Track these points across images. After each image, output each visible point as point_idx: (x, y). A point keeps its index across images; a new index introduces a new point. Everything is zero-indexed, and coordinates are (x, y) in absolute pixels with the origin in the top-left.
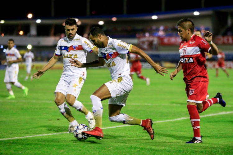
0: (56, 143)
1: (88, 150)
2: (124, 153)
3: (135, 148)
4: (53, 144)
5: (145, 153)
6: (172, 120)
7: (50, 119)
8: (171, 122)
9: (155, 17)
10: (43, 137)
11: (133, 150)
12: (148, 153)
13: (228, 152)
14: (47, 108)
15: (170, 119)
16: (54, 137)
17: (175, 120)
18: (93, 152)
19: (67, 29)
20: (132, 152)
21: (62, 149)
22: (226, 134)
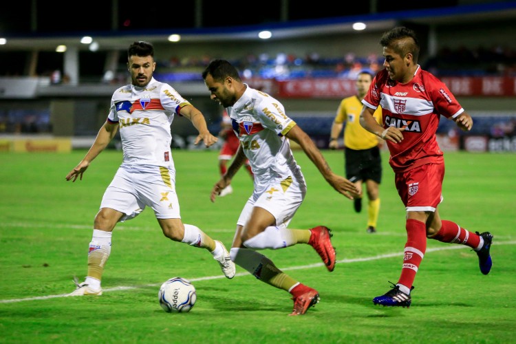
0: (42, 320)
1: (112, 335)
2: (194, 342)
3: (221, 330)
4: (34, 321)
5: (243, 341)
6: (302, 267)
7: (26, 265)
8: (302, 271)
9: (265, 35)
10: (10, 304)
11: (214, 335)
12: (250, 341)
13: (428, 339)
14: (19, 240)
15: (300, 264)
16: (36, 305)
17: (311, 266)
18: (124, 340)
19: (134, 64)
20: (212, 338)
21: (54, 333)
22: (423, 298)
